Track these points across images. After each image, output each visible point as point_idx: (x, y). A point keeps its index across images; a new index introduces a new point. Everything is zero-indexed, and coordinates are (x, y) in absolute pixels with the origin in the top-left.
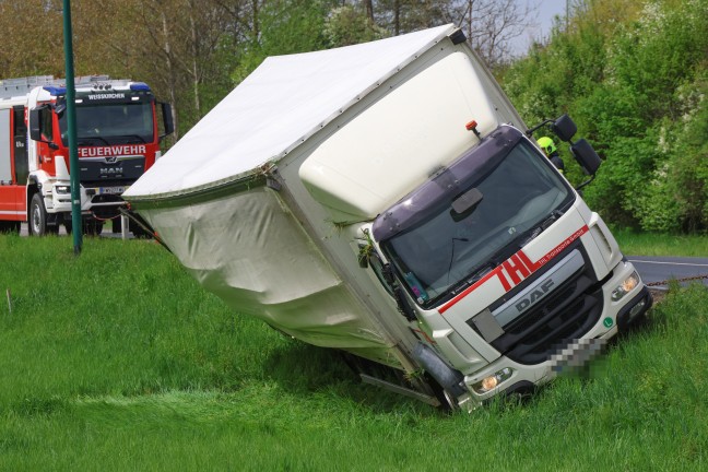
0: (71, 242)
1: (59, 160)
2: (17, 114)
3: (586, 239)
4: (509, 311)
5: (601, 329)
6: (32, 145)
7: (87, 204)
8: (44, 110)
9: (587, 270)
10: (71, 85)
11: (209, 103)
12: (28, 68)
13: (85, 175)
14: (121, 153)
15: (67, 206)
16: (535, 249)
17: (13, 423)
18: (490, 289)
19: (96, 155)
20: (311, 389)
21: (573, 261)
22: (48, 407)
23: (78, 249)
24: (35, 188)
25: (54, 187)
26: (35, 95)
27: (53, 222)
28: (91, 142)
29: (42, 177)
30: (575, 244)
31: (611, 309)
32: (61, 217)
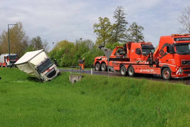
0: (10, 68)
1: (9, 61)
2: (5, 57)
3: (55, 68)
4: (48, 74)
5: (56, 75)
6: (6, 59)
7: (11, 65)
8: (7, 57)
9: (55, 70)
10: (10, 54)
11: (22, 56)
12: (6, 53)
13: (11, 62)
14: (14, 60)
15: (9, 65)
16: (50, 68)
17: (4, 84)
18: (46, 72)
19: (12, 60)
20: (31, 80)
21: (54, 69)
22: (8, 82)
23: (10, 69)
24: (6, 63)
25: (8, 63)
26: (7, 55)
27: (8, 66)
28: (11, 59)
29: (7, 62)
30: (54, 68)
31: (57, 73)
32: (9, 66)
